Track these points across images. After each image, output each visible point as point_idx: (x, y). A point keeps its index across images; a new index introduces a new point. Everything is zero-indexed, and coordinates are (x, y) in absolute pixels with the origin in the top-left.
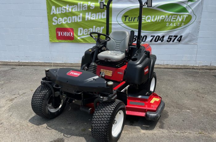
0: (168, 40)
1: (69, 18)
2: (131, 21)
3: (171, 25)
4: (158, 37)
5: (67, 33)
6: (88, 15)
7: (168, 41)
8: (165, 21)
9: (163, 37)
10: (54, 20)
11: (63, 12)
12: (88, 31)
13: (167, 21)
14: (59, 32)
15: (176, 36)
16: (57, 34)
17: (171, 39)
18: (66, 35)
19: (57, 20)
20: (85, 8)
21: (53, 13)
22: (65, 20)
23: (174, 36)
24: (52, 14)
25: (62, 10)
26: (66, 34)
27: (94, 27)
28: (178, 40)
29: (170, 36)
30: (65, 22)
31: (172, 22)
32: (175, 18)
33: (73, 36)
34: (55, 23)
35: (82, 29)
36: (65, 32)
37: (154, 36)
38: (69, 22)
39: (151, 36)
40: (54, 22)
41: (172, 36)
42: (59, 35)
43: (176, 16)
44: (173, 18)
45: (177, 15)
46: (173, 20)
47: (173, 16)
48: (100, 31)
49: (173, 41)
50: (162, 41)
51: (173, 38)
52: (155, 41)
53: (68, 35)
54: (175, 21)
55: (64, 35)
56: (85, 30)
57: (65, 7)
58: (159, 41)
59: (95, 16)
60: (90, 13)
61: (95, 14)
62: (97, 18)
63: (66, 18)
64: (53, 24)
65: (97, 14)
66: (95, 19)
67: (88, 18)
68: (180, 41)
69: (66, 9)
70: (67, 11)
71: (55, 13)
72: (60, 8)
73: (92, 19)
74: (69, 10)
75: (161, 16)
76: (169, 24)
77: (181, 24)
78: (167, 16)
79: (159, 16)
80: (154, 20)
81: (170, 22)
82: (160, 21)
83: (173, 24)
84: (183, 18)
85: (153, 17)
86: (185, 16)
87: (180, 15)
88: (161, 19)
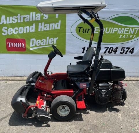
0: (121, 51)
1: (20, 28)
2: (85, 32)
3: (123, 37)
4: (111, 49)
5: (19, 44)
6: (41, 25)
7: (121, 53)
8: (118, 33)
9: (117, 48)
10: (3, 30)
11: (13, 22)
12: (41, 42)
13: (120, 33)
14: (9, 43)
15: (129, 48)
16: (7, 45)
17: (124, 50)
18: (17, 47)
19: (7, 30)
20: (38, 18)
21: (3, 23)
22: (16, 30)
23: (127, 48)
24: (1, 23)
25: (12, 20)
26: (17, 45)
27: (48, 38)
28: (130, 52)
29: (122, 48)
30: (16, 32)
31: (125, 34)
32: (128, 31)
33: (24, 47)
34: (5, 33)
35: (34, 39)
36: (16, 43)
37: (108, 48)
38: (20, 33)
39: (105, 48)
40: (3, 32)
41: (125, 48)
42: (10, 46)
43: (129, 29)
44: (125, 31)
45: (130, 27)
46: (126, 32)
47: (126, 29)
48: (54, 42)
49: (126, 53)
50: (115, 53)
51: (126, 50)
52: (109, 52)
53: (19, 47)
54: (127, 33)
55: (15, 46)
56: (38, 40)
57: (16, 17)
58: (113, 53)
59: (48, 27)
60: (43, 23)
61: (48, 25)
62: (51, 29)
63: (17, 28)
64: (3, 34)
65: (51, 25)
66: (48, 29)
67: (41, 28)
68: (132, 52)
69: (17, 19)
70: (19, 21)
71: (5, 23)
72: (11, 18)
73: (45, 29)
74: (20, 20)
75: (114, 28)
76: (122, 36)
77: (133, 36)
78: (120, 29)
79: (112, 28)
80: (107, 31)
81: (123, 35)
82: (113, 33)
83: (126, 36)
84: (135, 31)
85: (107, 28)
86: (137, 29)
87: (132, 28)
88: (114, 31)
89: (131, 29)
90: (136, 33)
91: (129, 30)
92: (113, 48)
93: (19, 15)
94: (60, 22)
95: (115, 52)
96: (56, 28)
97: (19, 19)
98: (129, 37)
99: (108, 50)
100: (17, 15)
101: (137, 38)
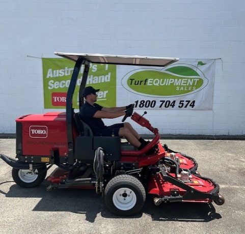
1: (67, 81)
2: (138, 84)
6: (90, 78)
7: (179, 107)
8: (175, 84)
9: (174, 102)
10: (50, 84)
11: (60, 75)
13: (177, 85)
14: (55, 98)
15: (189, 102)
16: (53, 100)
17: (183, 104)
19: (53, 84)
22: (63, 84)
23: (186, 101)
24: (48, 77)
25: (59, 73)
26: (63, 99)
28: (190, 105)
29: (181, 101)
31: (182, 86)
34: (51, 87)
37: (164, 101)
38: (67, 86)
39: (161, 101)
41: (183, 101)
42: (55, 101)
47: (183, 80)
48: (103, 95)
49: (186, 107)
51: (185, 103)
52: (165, 107)
53: (65, 101)
55: (61, 101)
57: (63, 70)
58: (170, 107)
59: (97, 79)
60: (92, 76)
61: (97, 77)
62: (100, 82)
63: (64, 82)
64: (49, 88)
65: (100, 77)
66: (97, 82)
67: (90, 81)
68: (193, 106)
69: (64, 72)
70: (66, 74)
71: (52, 76)
72: (58, 71)
73: (94, 82)
74: (68, 73)
75: (171, 80)
76: (180, 88)
77: (192, 88)
78: (176, 80)
79: (168, 80)
80: (162, 83)
81: (180, 86)
82: (169, 84)
83: (184, 88)
84: (194, 81)
85: (161, 80)
86: (196, 80)
87: (191, 79)
88: (170, 82)
89: (189, 80)
90: (195, 85)
91: (187, 81)
92: (169, 102)
93: (66, 68)
94: (110, 74)
95: (173, 106)
96: (106, 81)
97: (66, 72)
98: (188, 88)
99: (164, 104)
100: (64, 69)
101: (197, 90)
